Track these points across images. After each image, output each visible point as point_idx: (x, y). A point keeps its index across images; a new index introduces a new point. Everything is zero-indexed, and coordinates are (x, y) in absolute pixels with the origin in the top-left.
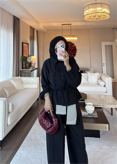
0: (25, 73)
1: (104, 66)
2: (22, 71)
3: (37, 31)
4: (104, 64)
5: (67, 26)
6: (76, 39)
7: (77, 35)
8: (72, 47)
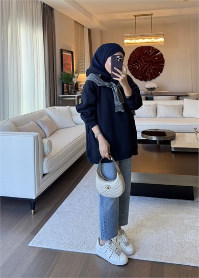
2: (62, 97)
3: (89, 30)
5: (145, 18)
6: (162, 40)
7: (163, 33)
8: (156, 56)
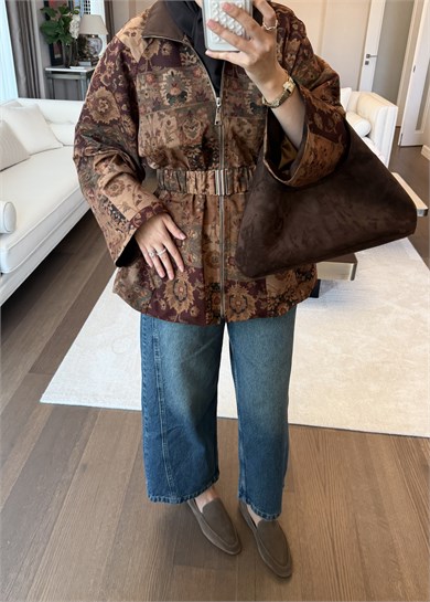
0: (65, 80)
1: (367, 63)
2: (54, 72)
4: (368, 56)
